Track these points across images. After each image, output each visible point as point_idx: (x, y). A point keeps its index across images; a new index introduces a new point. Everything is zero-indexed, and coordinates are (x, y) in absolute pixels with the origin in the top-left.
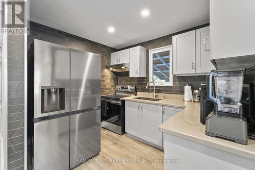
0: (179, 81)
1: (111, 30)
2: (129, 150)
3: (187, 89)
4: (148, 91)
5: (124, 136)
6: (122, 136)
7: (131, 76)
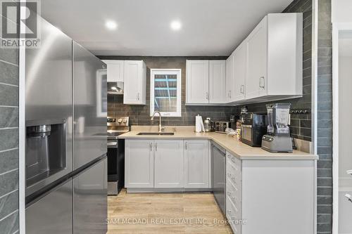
0: (188, 110)
1: (111, 25)
2: (146, 209)
3: (199, 119)
4: (149, 123)
5: (122, 195)
6: (119, 196)
7: (126, 101)
